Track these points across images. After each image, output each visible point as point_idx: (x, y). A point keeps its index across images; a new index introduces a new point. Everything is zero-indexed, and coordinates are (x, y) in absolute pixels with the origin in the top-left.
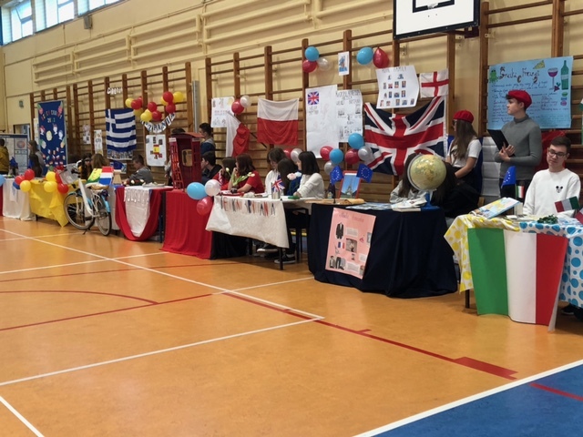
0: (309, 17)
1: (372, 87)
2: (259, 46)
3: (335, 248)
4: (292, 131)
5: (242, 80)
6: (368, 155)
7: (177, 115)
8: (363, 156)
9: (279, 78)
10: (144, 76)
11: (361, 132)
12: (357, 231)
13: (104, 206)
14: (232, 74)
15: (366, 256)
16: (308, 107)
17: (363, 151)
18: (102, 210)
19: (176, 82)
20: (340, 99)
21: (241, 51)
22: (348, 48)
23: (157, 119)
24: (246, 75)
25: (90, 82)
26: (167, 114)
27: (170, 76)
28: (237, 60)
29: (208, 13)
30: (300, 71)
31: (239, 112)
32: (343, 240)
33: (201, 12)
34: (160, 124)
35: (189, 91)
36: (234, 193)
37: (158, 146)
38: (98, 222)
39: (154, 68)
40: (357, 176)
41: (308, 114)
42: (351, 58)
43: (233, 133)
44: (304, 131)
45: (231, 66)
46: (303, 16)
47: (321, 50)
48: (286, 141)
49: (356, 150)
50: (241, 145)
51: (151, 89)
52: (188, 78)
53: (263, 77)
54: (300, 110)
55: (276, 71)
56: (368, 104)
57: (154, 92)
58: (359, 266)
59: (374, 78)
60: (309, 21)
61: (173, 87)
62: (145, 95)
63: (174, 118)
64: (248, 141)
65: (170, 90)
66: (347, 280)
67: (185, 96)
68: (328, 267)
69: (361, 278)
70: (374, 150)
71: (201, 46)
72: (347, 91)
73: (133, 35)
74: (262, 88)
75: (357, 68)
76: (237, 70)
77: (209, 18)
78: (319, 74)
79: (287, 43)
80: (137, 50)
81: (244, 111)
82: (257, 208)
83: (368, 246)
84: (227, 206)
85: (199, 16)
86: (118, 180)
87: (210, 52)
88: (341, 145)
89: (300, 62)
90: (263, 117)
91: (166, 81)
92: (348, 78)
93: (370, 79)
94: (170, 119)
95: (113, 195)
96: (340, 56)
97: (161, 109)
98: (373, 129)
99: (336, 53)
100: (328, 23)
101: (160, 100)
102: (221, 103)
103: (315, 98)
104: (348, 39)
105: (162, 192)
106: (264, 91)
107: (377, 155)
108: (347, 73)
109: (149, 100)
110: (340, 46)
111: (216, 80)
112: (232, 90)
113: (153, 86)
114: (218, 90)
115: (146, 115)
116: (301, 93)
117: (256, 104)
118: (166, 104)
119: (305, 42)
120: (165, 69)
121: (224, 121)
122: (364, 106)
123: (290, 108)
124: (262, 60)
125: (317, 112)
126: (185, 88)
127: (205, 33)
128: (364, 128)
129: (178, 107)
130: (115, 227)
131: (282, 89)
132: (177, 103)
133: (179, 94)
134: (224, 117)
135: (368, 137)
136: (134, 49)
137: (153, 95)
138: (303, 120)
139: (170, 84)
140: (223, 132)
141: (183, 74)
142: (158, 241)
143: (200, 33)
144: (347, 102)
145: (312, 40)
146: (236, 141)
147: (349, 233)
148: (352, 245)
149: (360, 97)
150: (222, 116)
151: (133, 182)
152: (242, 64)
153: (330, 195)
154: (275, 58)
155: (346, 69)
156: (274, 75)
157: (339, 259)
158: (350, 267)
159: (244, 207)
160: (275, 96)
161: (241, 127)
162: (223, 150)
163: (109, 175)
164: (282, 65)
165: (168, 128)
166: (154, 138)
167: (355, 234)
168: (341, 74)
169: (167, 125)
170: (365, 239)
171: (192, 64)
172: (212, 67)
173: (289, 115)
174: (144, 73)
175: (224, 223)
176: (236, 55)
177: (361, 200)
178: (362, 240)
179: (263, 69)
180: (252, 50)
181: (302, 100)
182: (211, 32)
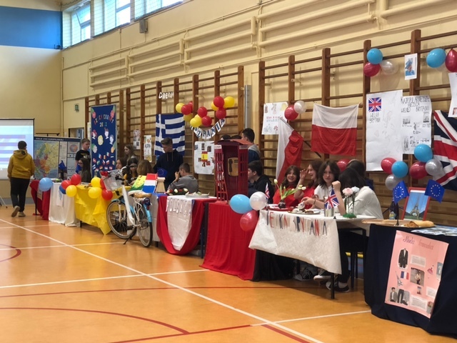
0: (373, 16)
1: (444, 92)
2: (316, 48)
3: (397, 279)
4: (350, 139)
5: (297, 85)
6: (438, 169)
7: (228, 121)
8: (432, 170)
9: (338, 83)
10: (196, 80)
11: (429, 144)
12: (424, 259)
13: (146, 216)
14: (287, 78)
15: (435, 291)
16: (369, 114)
17: (431, 164)
18: (144, 220)
19: (228, 87)
20: (406, 106)
21: (298, 54)
22: (417, 49)
23: (207, 124)
24: (301, 79)
25: (143, 86)
26: (217, 120)
27: (222, 81)
28: (292, 63)
29: (264, 15)
30: (361, 75)
31: (292, 118)
32: (407, 269)
33: (258, 14)
34: (210, 130)
35: (241, 96)
36: (281, 208)
37: (206, 153)
38: (139, 232)
39: (207, 72)
40: (426, 194)
41: (368, 122)
42: (419, 60)
43: (285, 141)
44: (363, 141)
45: (286, 70)
46: (367, 16)
47: (385, 52)
48: (343, 151)
49: (423, 164)
50: (293, 154)
51: (203, 94)
52: (240, 82)
53: (320, 81)
54: (359, 118)
55: (334, 75)
56: (438, 112)
57: (206, 97)
58: (426, 302)
59: (447, 83)
60: (372, 21)
61: (224, 92)
62: (196, 100)
63: (223, 124)
64: (301, 150)
65: (222, 95)
66: (411, 318)
67: (236, 101)
68: (388, 301)
69: (429, 316)
70: (445, 164)
71: (255, 49)
72: (414, 97)
73: (187, 38)
74: (318, 93)
75: (426, 71)
76: (292, 73)
77: (265, 20)
78: (382, 78)
79: (347, 46)
80: (191, 54)
81: (298, 118)
82: (307, 226)
83: (439, 279)
84: (274, 222)
85: (255, 18)
86: (161, 188)
87: (265, 55)
88: (405, 156)
89: (361, 66)
90: (318, 124)
91: (218, 85)
92: (415, 83)
93: (441, 84)
94: (220, 125)
95: (155, 204)
96: (407, 58)
97: (211, 114)
98: (444, 140)
99: (402, 55)
100: (393, 23)
101: (210, 105)
102: (274, 109)
103: (376, 104)
104: (417, 39)
105: (205, 203)
106: (321, 97)
107: (448, 169)
108: (415, 77)
109: (200, 105)
110: (408, 47)
111: (269, 85)
112: (286, 95)
113: (205, 90)
114: (271, 95)
115: (196, 120)
116: (362, 98)
117: (311, 110)
118: (217, 109)
119: (368, 44)
120: (217, 73)
121: (276, 128)
122: (434, 114)
123: (348, 115)
124: (319, 64)
125: (378, 120)
126: (236, 93)
127: (260, 35)
128: (433, 139)
129: (228, 113)
130: (156, 238)
131: (340, 95)
132: (228, 109)
133: (230, 99)
134: (276, 124)
135: (437, 148)
136: (187, 52)
137: (204, 100)
138: (362, 128)
139: (222, 88)
140: (275, 139)
141: (235, 78)
142: (198, 256)
143: (255, 36)
144: (413, 109)
145: (376, 42)
146: (288, 150)
147: (415, 261)
148: (418, 276)
149: (429, 104)
150: (274, 123)
151: (176, 191)
152: (298, 67)
153: (392, 215)
154: (333, 61)
155: (413, 73)
156: (332, 79)
157: (401, 292)
158: (415, 302)
159: (292, 224)
160: (333, 102)
161: (294, 134)
162: (274, 160)
163: (152, 183)
164: (341, 69)
165: (217, 134)
166: (203, 144)
167: (422, 262)
168: (408, 78)
169: (216, 131)
170: (435, 270)
171: (245, 67)
172: (266, 71)
173: (347, 123)
174: (196, 76)
175: (269, 241)
176: (292, 58)
177: (429, 223)
178: (430, 270)
179: (320, 73)
180: (310, 53)
181: (363, 106)
182: (266, 34)
